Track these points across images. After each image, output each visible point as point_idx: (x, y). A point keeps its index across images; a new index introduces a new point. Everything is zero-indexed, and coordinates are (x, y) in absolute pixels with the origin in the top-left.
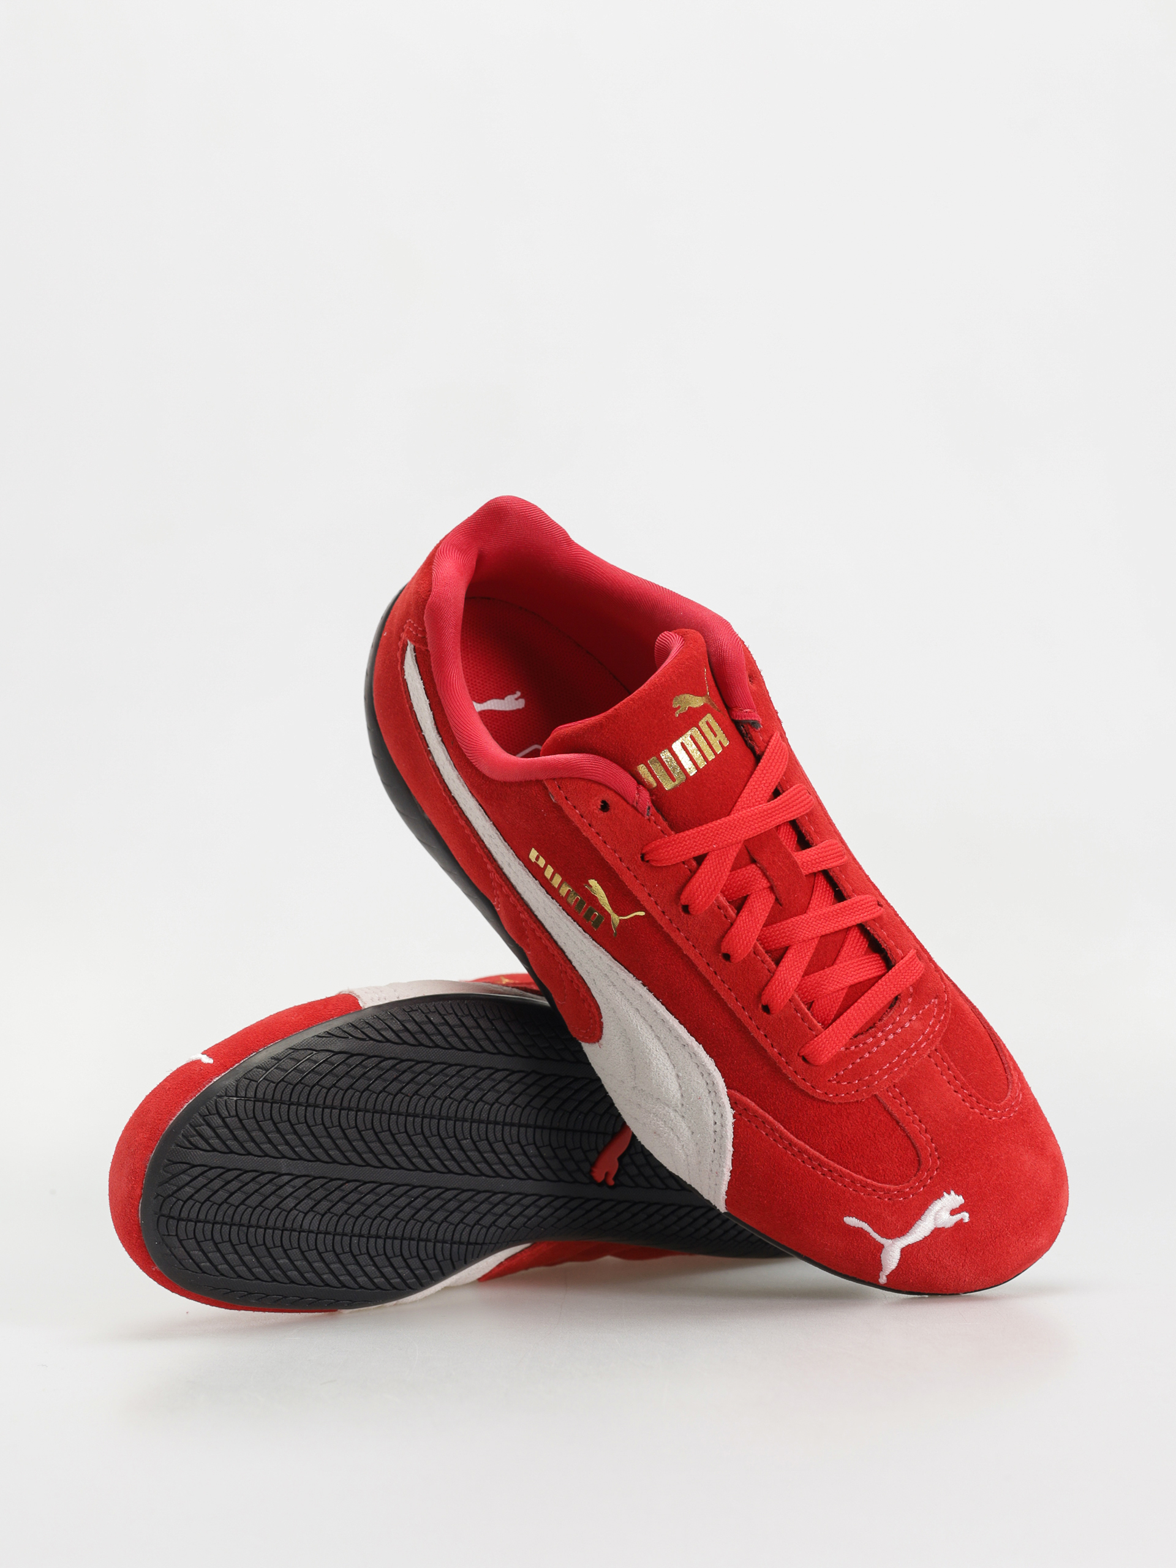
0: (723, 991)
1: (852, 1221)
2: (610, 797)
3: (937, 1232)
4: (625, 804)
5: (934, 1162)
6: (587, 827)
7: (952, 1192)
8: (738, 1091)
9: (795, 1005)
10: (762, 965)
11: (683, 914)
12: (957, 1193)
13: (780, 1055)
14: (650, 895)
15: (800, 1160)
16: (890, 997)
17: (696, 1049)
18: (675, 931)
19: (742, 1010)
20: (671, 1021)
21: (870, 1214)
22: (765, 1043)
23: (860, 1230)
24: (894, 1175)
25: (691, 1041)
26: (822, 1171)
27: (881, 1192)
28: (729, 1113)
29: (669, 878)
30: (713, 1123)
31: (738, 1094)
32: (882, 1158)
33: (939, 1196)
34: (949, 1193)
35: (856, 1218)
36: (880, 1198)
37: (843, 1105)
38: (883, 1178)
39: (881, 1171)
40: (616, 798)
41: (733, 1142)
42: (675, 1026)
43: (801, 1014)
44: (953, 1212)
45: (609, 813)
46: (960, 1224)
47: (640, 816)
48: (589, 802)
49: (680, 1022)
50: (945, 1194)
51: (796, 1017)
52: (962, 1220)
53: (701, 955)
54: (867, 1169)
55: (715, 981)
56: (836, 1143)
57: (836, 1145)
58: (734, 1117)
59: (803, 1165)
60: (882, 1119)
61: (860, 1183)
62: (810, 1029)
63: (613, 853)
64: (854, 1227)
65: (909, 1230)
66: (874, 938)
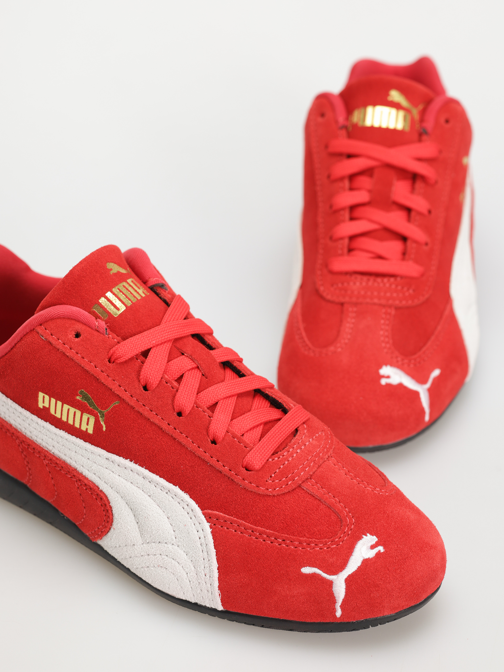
0: (182, 438)
1: (307, 570)
2: (79, 327)
3: (366, 562)
4: (90, 329)
5: (351, 520)
6: (69, 350)
7: (368, 534)
8: (209, 509)
9: (231, 434)
10: (204, 413)
11: (144, 391)
12: (372, 534)
13: (230, 471)
14: (120, 386)
15: (262, 540)
16: (293, 429)
17: (175, 490)
18: (142, 407)
19: (198, 448)
20: (154, 478)
21: (317, 560)
22: (219, 466)
23: (314, 575)
24: (327, 533)
25: (171, 486)
26: (278, 542)
27: (321, 544)
28: (207, 525)
29: (130, 370)
30: (198, 538)
31: (210, 511)
32: (315, 524)
33: (360, 538)
34: (366, 535)
35: (309, 567)
36: (321, 549)
37: (280, 496)
38: (319, 536)
39: (317, 532)
40: (84, 327)
41: (214, 545)
42: (158, 480)
43: (237, 438)
44: (373, 547)
45: (81, 337)
46: (378, 554)
47: (102, 335)
48: (66, 332)
49: (160, 477)
50: (364, 536)
51: (234, 441)
52: (379, 551)
53: (162, 419)
54: (308, 533)
55: (176, 434)
56: (283, 521)
57: (283, 523)
58: (211, 527)
59: (265, 542)
60: (309, 500)
61: (306, 542)
62: (245, 447)
63: (90, 364)
64: (309, 574)
65: (347, 564)
66: (272, 397)
